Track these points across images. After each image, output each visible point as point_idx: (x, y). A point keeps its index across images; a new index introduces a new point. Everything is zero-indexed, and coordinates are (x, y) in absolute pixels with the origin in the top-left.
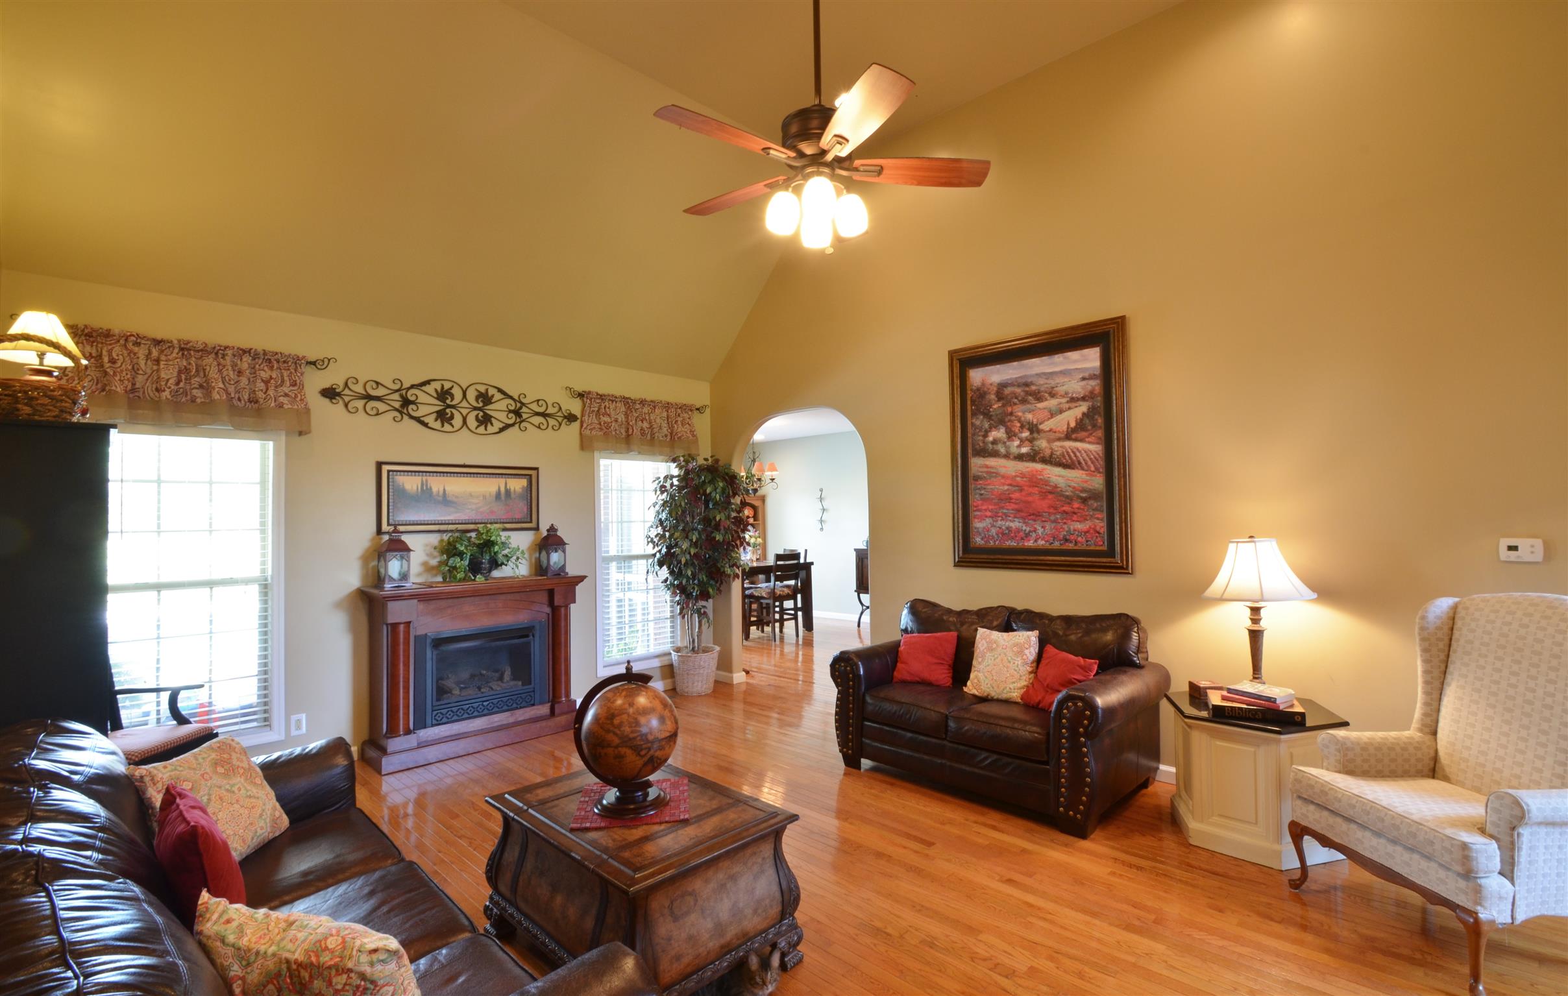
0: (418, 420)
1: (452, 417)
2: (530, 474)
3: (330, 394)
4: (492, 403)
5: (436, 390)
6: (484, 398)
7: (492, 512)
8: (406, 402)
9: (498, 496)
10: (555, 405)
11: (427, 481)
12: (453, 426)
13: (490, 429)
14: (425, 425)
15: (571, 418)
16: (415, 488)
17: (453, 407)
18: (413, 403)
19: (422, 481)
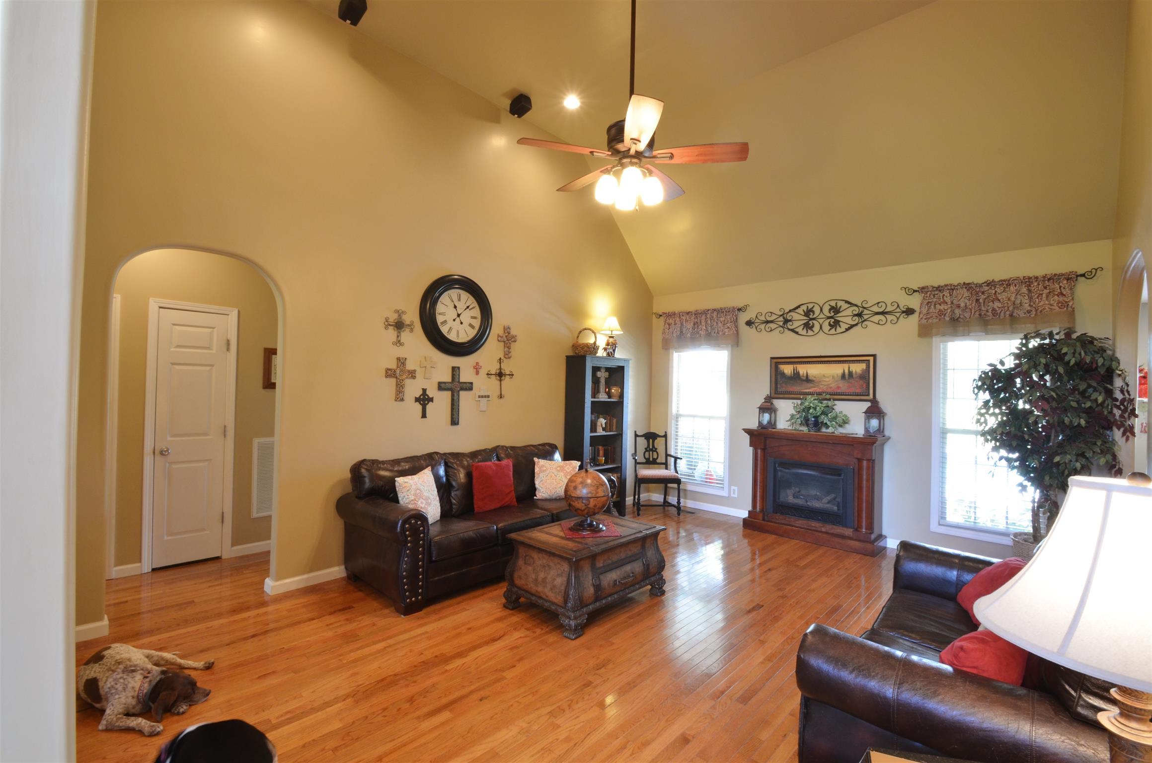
0: (793, 330)
1: (813, 326)
2: (870, 360)
3: (749, 323)
4: (840, 312)
5: (804, 310)
6: (836, 310)
7: (839, 388)
8: (786, 321)
9: (843, 376)
10: (893, 304)
11: (796, 367)
12: (814, 332)
13: (839, 330)
14: (797, 333)
15: (909, 312)
16: (790, 372)
17: (814, 319)
18: (790, 321)
19: (794, 368)
